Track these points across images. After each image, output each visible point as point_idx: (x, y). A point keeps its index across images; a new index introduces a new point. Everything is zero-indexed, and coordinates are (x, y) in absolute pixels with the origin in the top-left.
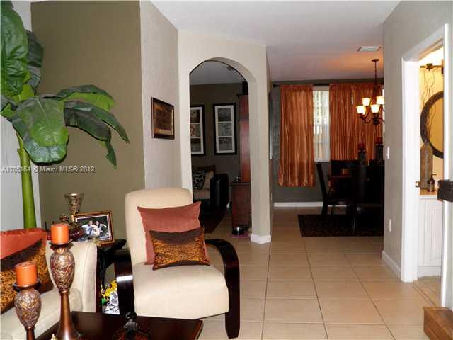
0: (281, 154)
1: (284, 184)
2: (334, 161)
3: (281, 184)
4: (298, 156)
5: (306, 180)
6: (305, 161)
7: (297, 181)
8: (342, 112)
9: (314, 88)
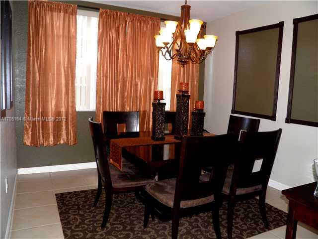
0: (27, 101)
1: (31, 143)
2: (110, 112)
3: (28, 142)
4: (54, 103)
5: (64, 136)
6: (63, 110)
7: (51, 138)
8: (114, 47)
9: (79, 11)
